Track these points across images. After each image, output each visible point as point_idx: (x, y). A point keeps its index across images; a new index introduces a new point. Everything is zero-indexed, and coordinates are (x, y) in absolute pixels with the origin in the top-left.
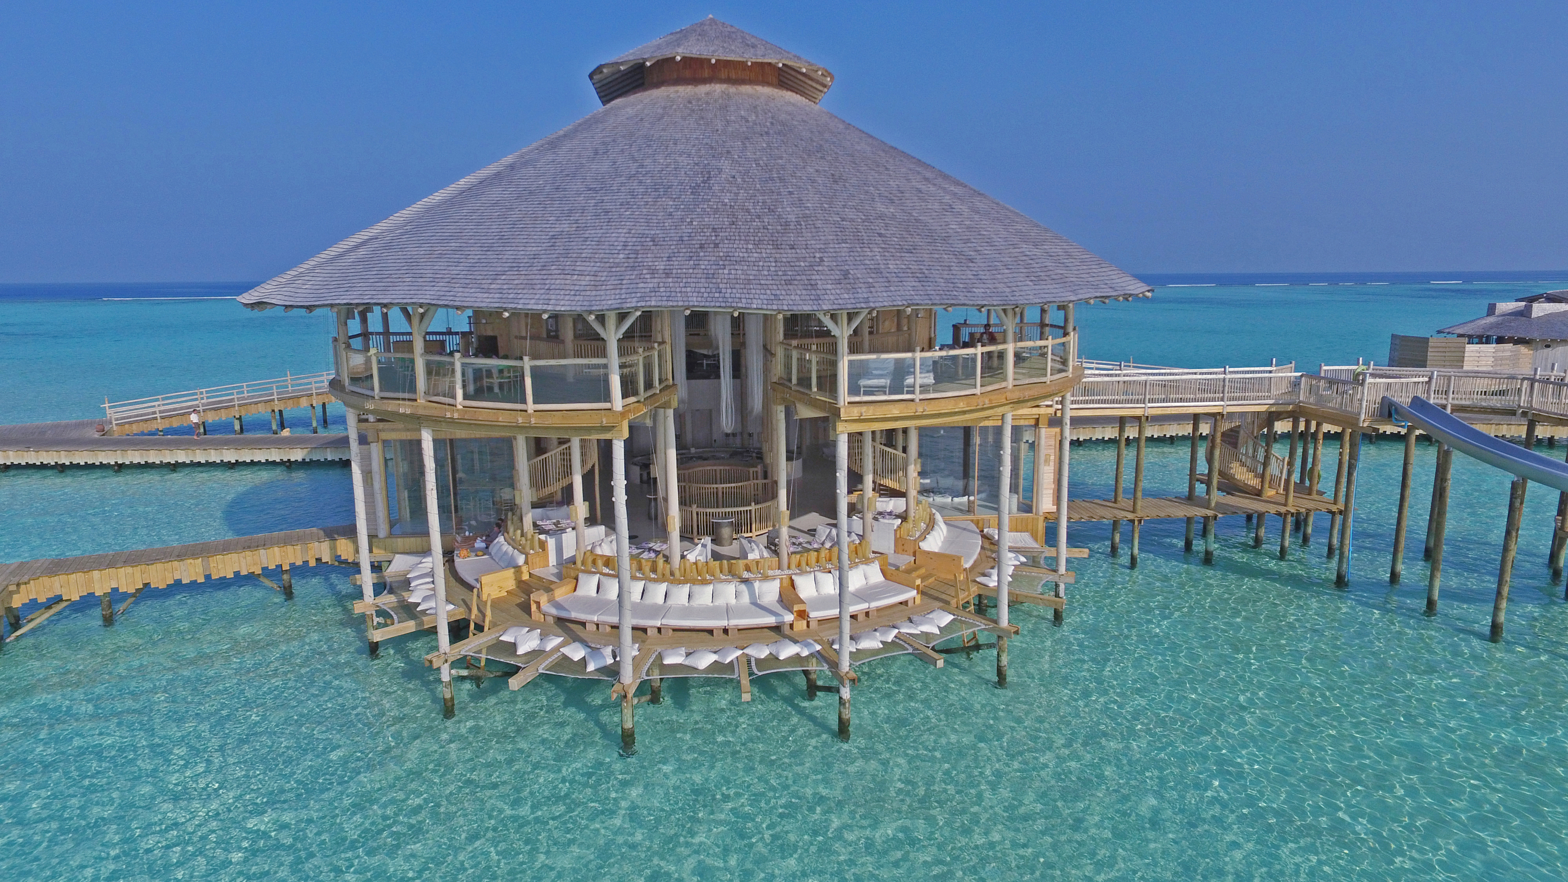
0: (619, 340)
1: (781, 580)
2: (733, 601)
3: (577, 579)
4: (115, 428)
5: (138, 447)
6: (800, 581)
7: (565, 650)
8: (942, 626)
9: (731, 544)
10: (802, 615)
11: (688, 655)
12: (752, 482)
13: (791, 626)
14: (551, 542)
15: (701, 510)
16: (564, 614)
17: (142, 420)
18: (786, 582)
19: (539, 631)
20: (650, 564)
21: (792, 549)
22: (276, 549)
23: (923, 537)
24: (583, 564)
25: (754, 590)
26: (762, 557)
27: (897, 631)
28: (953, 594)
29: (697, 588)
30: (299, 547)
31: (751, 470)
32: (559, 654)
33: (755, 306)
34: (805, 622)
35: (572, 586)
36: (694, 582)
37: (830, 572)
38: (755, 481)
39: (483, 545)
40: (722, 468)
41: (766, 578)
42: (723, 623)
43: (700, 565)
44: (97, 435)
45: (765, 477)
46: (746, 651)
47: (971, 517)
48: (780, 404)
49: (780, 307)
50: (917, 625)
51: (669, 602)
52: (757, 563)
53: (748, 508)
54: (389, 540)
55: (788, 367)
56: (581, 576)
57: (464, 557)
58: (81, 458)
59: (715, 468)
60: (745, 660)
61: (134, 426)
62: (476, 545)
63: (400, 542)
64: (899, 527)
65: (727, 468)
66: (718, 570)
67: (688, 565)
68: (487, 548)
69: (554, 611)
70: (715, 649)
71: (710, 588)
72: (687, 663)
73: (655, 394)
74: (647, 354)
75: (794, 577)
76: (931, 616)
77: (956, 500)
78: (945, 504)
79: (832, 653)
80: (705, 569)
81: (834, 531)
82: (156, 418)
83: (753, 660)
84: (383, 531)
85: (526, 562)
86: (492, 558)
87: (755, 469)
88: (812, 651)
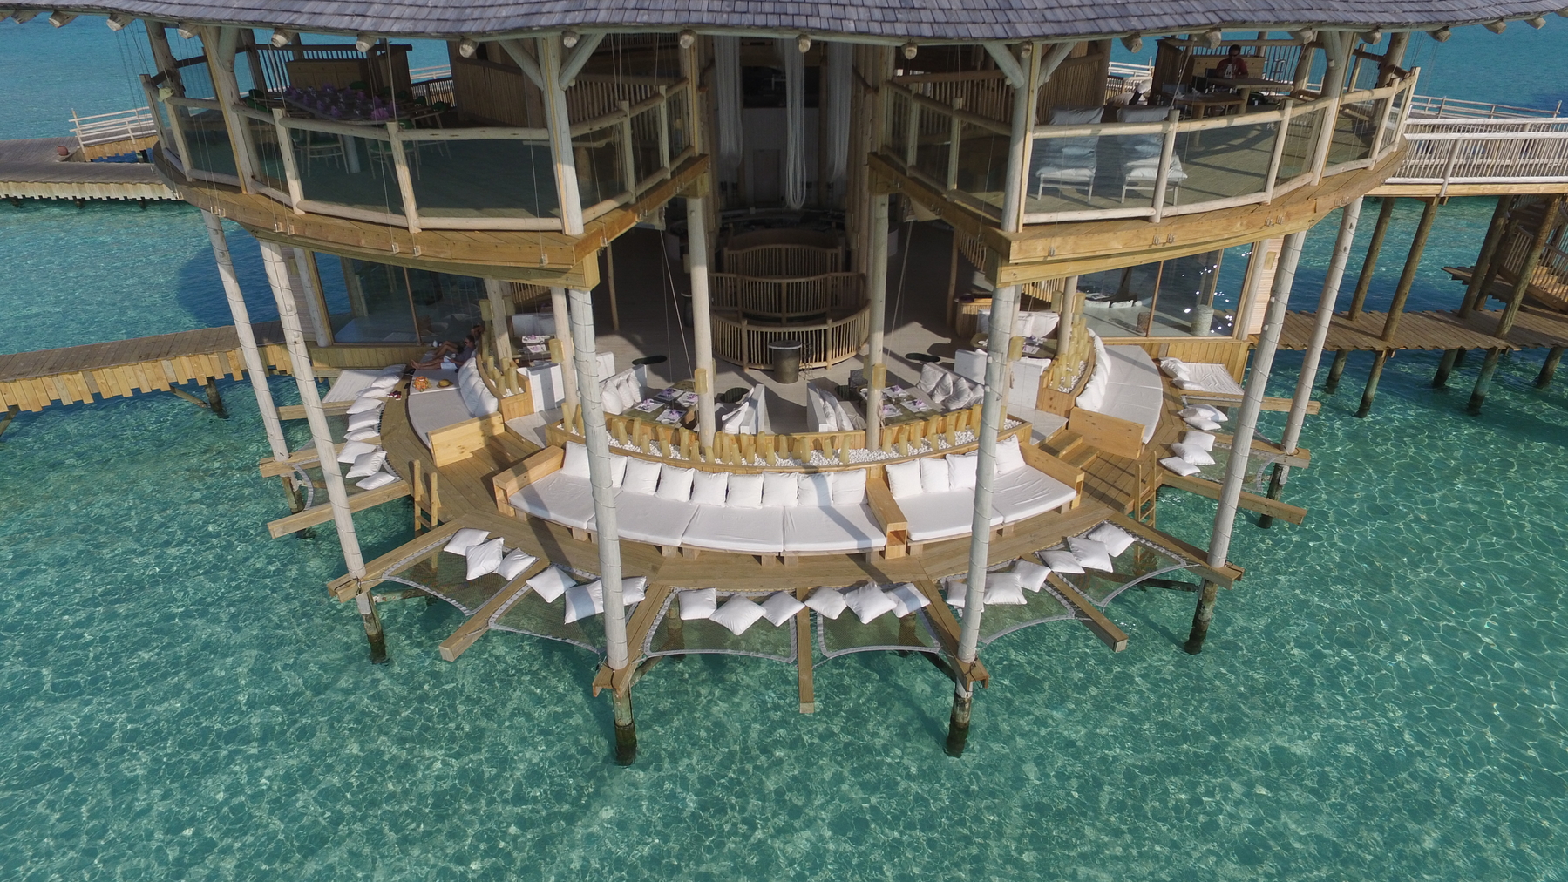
0: (569, 93)
1: (869, 470)
2: (793, 503)
3: (564, 448)
4: (84, 150)
5: (97, 179)
6: (895, 472)
7: (535, 584)
8: (1116, 555)
9: (796, 379)
10: (900, 536)
11: (721, 603)
12: (829, 276)
13: (882, 553)
14: (535, 381)
15: (752, 328)
16: (539, 513)
17: (114, 141)
18: (876, 473)
19: (502, 540)
20: (670, 433)
21: (886, 413)
22: (184, 359)
23: (1082, 385)
24: (575, 422)
25: (827, 488)
26: (841, 429)
27: (1048, 571)
28: (1128, 489)
29: (740, 482)
30: (215, 356)
31: (829, 252)
32: (525, 589)
33: (852, 26)
34: (903, 547)
35: (556, 461)
36: (736, 469)
37: (944, 457)
38: (834, 274)
39: (452, 366)
40: (789, 246)
41: (845, 467)
42: (778, 548)
43: (744, 440)
44: (57, 160)
45: (847, 267)
46: (811, 604)
47: (1141, 339)
48: (882, 193)
49: (914, 30)
50: (1079, 556)
51: (697, 501)
52: (832, 439)
53: (823, 328)
54: (331, 351)
55: (898, 131)
56: (569, 445)
57: (422, 389)
58: (35, 190)
59: (779, 246)
60: (807, 621)
61: (106, 148)
62: (443, 366)
63: (347, 354)
64: (1047, 371)
65: (796, 247)
66: (771, 446)
67: (726, 441)
68: (457, 371)
69: (525, 506)
70: (765, 592)
71: (758, 482)
72: (717, 620)
73: (663, 182)
74: (638, 111)
75: (888, 468)
76: (1096, 537)
77: (1116, 305)
78: (1100, 311)
79: (946, 615)
80: (753, 449)
81: (949, 379)
82: (129, 139)
83: (820, 620)
84: (323, 338)
85: (500, 410)
86: (459, 390)
87: (834, 251)
88: (915, 607)
